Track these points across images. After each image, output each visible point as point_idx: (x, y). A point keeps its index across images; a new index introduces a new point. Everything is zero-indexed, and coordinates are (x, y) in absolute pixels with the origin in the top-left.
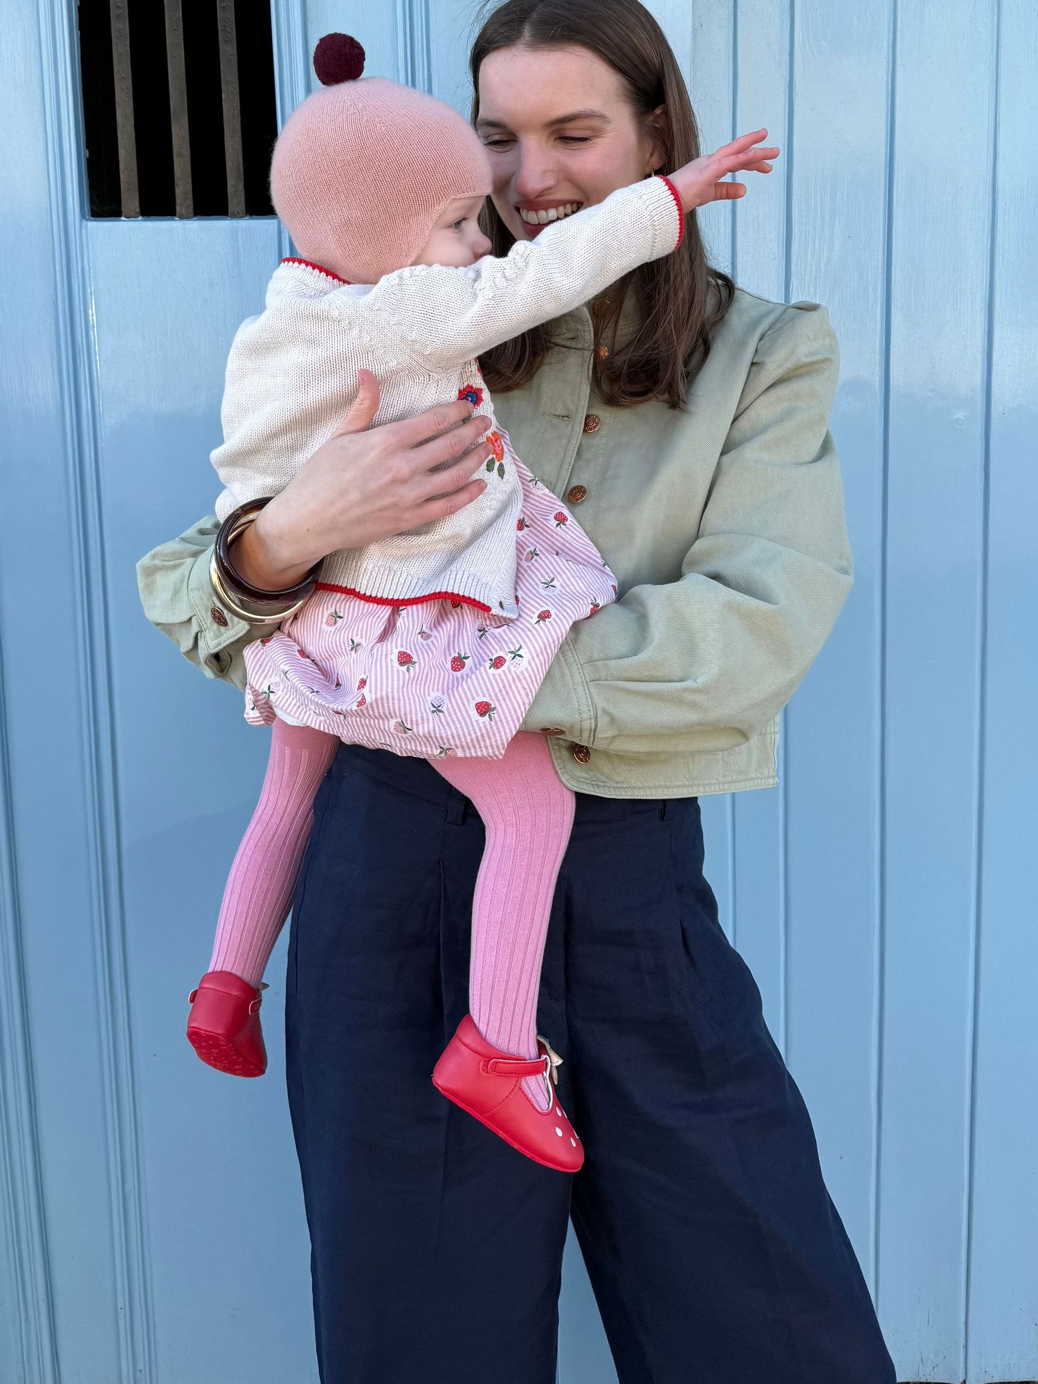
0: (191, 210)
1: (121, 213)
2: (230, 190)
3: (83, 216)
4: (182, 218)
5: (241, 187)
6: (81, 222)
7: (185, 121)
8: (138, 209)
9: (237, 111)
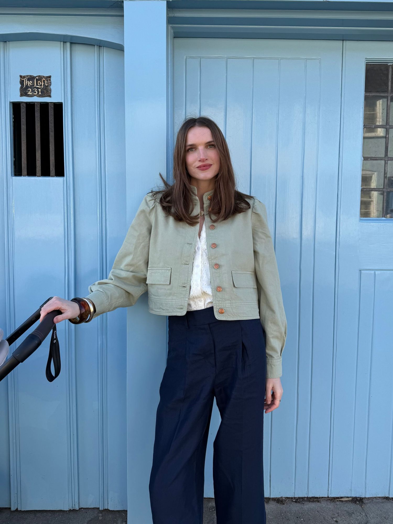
0: (40, 175)
1: (22, 175)
2: (51, 169)
3: (12, 175)
4: (38, 176)
5: (54, 169)
6: (11, 177)
7: (40, 152)
8: (26, 174)
9: (54, 149)
